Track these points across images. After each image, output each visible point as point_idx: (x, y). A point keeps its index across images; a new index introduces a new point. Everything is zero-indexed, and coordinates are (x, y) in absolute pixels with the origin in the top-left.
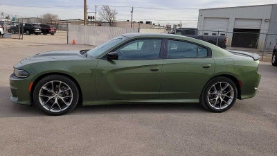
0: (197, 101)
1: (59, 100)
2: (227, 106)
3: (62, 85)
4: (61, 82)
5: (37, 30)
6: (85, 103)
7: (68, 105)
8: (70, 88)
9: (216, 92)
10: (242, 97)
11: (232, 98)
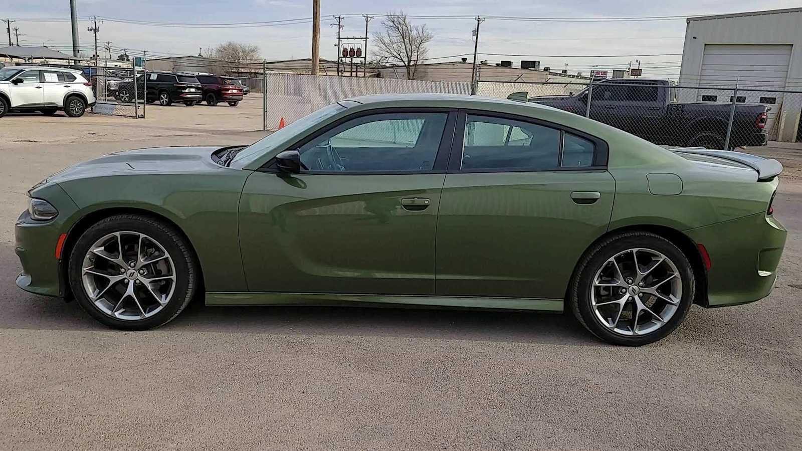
0: (557, 305)
1: (140, 288)
2: (657, 326)
3: (147, 244)
4: (142, 236)
5: (190, 92)
6: (212, 298)
7: (164, 301)
8: (167, 255)
9: (620, 282)
10: (712, 299)
11: (676, 300)
